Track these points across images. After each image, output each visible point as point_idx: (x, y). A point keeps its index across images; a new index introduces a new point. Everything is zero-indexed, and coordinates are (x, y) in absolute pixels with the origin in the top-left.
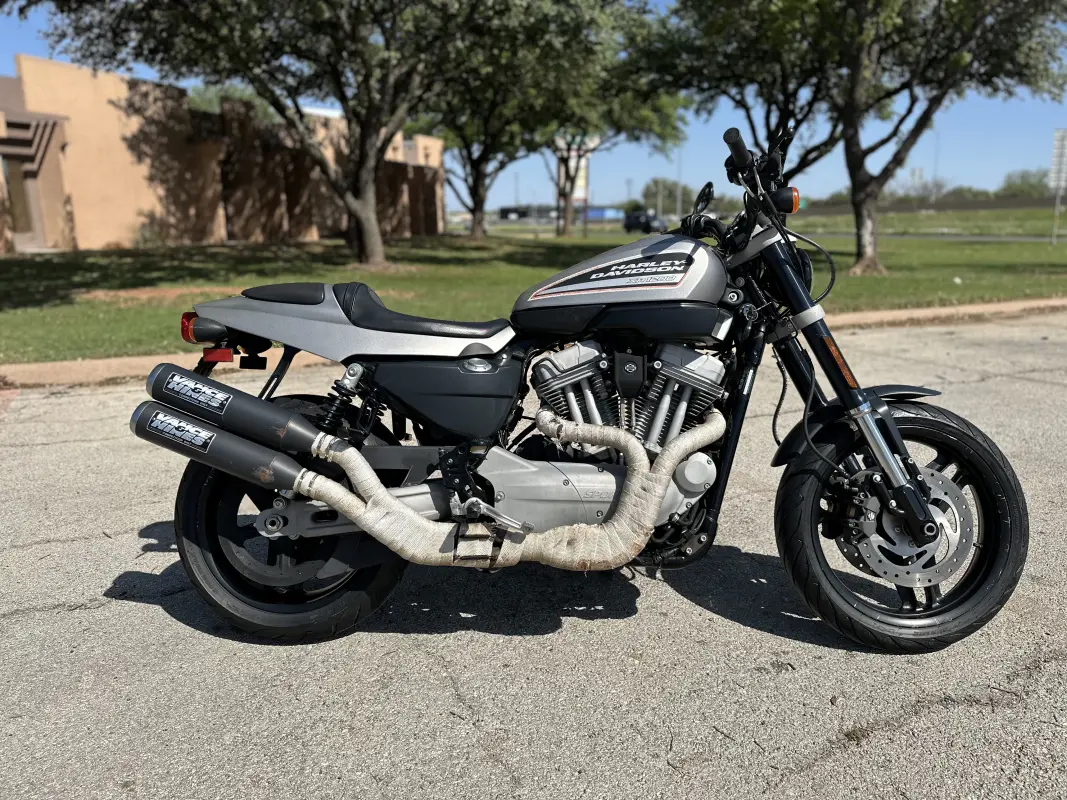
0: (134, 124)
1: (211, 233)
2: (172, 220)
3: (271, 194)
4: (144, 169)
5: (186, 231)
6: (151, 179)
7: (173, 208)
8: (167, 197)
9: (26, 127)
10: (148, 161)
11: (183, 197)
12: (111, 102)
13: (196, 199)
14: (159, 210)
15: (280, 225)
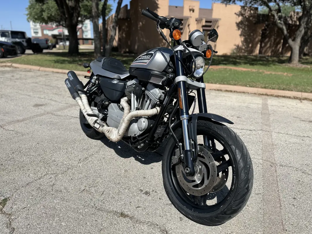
0: (240, 19)
1: (254, 52)
2: (244, 48)
3: (278, 40)
4: (239, 32)
5: (247, 51)
6: (241, 35)
7: (245, 44)
8: (244, 41)
9: (211, 22)
10: (241, 30)
11: (249, 40)
12: (235, 14)
13: (252, 41)
14: (240, 44)
15: (279, 50)
